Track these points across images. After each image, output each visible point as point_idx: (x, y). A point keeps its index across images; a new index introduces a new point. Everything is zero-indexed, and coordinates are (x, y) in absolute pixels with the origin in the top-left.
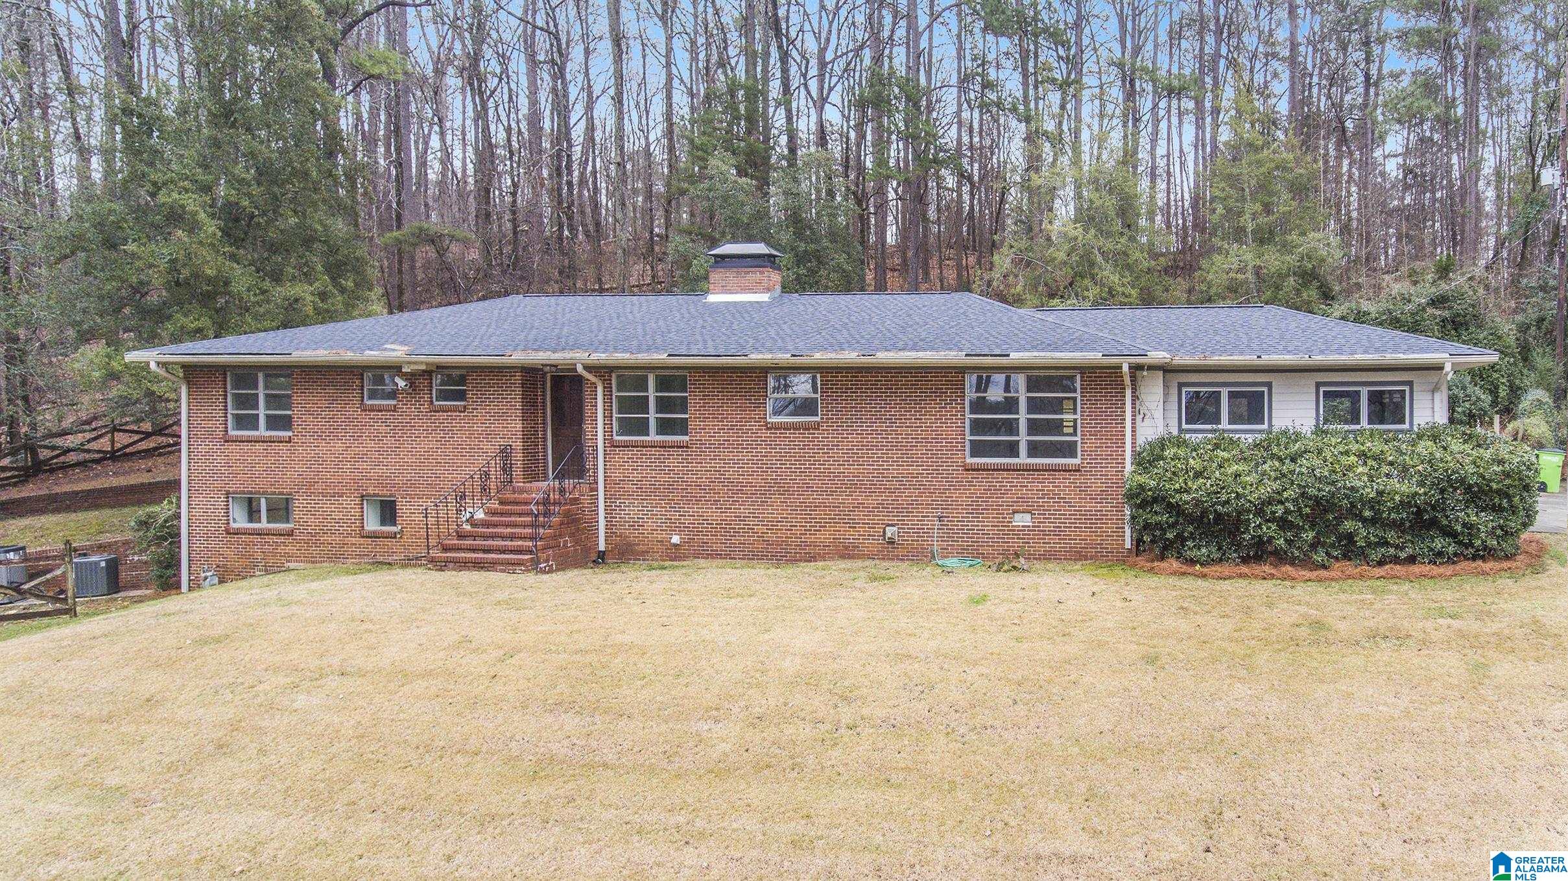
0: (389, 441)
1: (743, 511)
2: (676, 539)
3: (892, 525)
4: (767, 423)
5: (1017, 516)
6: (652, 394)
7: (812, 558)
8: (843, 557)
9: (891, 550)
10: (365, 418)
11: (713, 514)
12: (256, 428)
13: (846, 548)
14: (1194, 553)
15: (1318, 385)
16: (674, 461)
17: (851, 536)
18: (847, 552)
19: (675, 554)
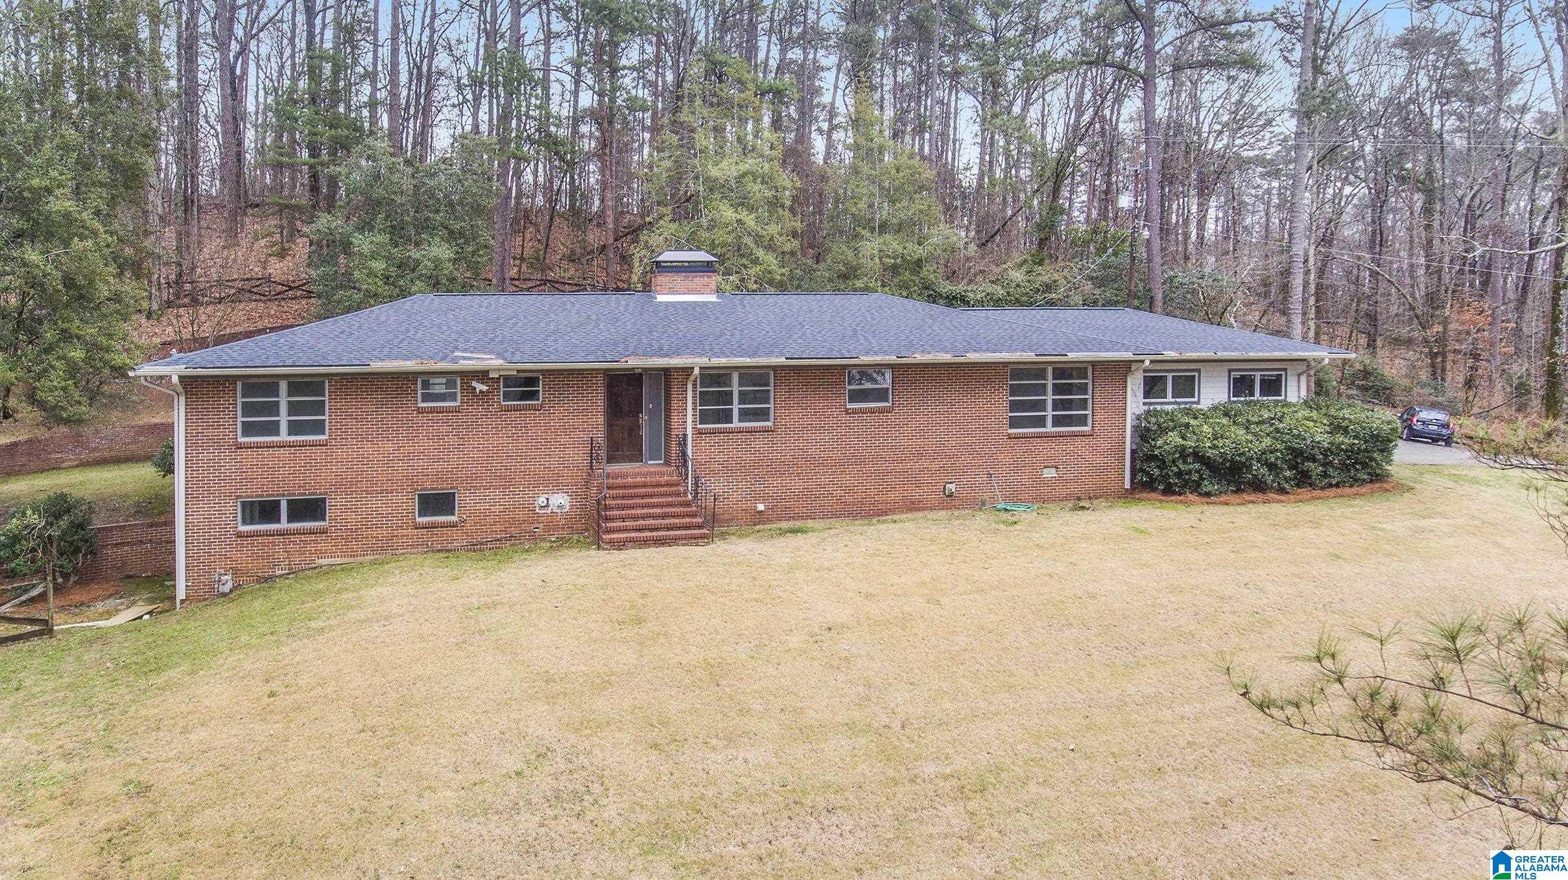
0: (452, 440)
1: (824, 480)
2: (761, 507)
3: (951, 483)
4: (847, 410)
5: (1046, 471)
6: (736, 389)
7: (884, 513)
8: (910, 510)
9: (949, 501)
10: (422, 419)
11: (797, 485)
12: (278, 434)
13: (913, 503)
14: (1210, 488)
15: (1230, 371)
16: (759, 443)
17: (916, 494)
18: (913, 506)
19: (758, 518)
